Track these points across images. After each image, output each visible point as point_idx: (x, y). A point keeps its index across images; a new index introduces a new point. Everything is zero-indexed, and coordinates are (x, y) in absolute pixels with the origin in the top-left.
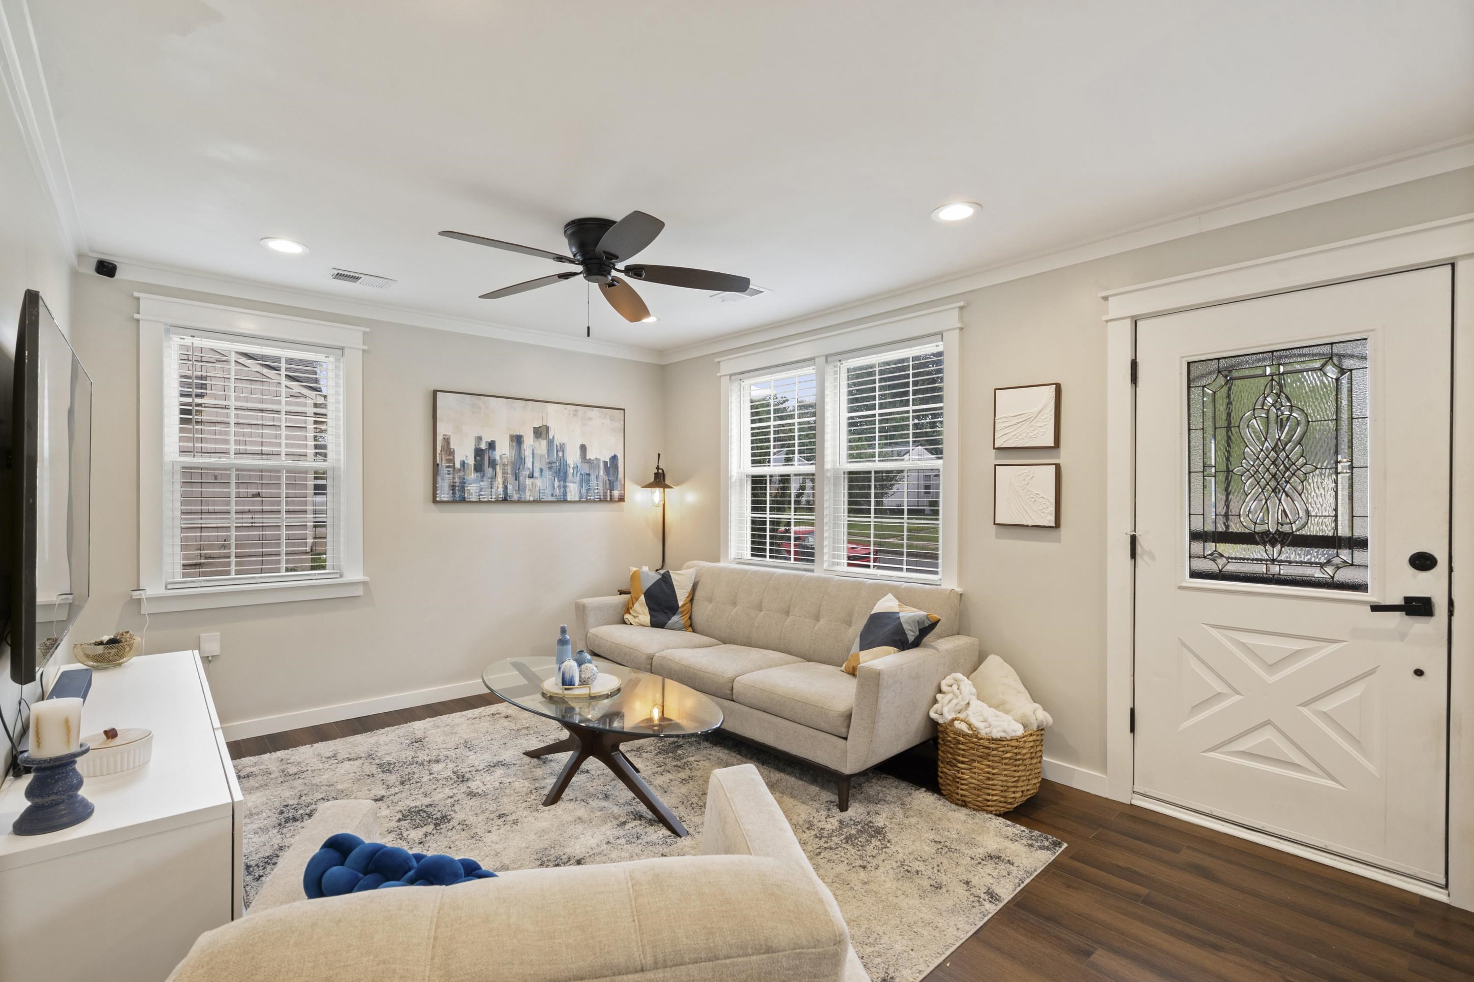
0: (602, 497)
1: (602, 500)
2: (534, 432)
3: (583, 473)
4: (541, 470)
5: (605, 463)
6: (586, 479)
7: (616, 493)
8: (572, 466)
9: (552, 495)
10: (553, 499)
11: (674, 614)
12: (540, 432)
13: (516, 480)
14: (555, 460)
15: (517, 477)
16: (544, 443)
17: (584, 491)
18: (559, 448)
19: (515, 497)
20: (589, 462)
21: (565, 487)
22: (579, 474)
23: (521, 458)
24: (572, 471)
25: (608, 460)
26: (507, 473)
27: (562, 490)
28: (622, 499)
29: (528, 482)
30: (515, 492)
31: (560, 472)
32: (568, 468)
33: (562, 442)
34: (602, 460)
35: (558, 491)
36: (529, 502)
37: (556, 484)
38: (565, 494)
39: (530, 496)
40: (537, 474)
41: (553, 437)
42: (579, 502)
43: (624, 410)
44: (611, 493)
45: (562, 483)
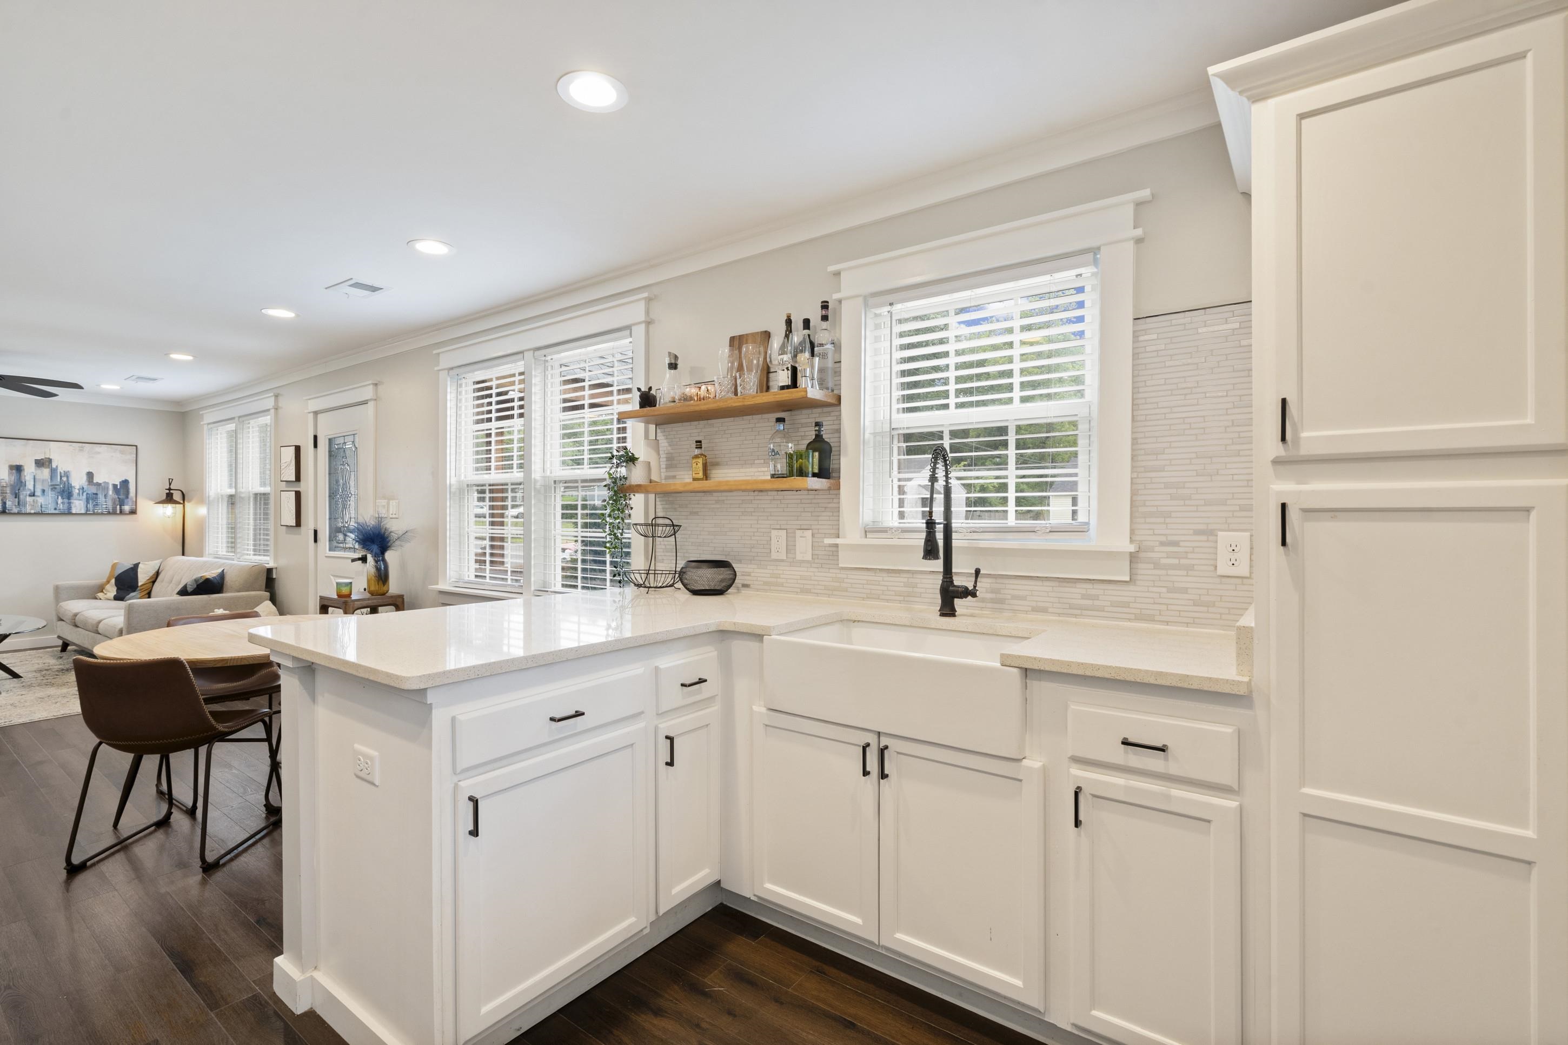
0: (111, 511)
1: (114, 513)
2: (36, 463)
3: (89, 492)
4: (43, 491)
5: (115, 486)
6: (92, 498)
7: (127, 508)
8: (77, 487)
9: (55, 509)
10: (57, 512)
11: (134, 591)
12: (40, 463)
13: (16, 498)
14: (58, 483)
15: (17, 495)
16: (45, 473)
17: (90, 506)
18: (63, 475)
19: (15, 510)
20: (98, 484)
21: (70, 503)
22: (85, 494)
23: (22, 482)
24: (77, 491)
25: (118, 484)
26: (6, 493)
27: (66, 505)
28: (133, 512)
29: (29, 499)
30: (14, 507)
31: (67, 493)
32: (73, 489)
33: (66, 470)
34: (111, 483)
35: (61, 506)
36: (30, 514)
37: (60, 500)
38: (70, 508)
39: (31, 509)
40: (38, 493)
41: (57, 466)
42: (86, 514)
43: (136, 446)
44: (120, 507)
45: (66, 501)
